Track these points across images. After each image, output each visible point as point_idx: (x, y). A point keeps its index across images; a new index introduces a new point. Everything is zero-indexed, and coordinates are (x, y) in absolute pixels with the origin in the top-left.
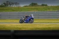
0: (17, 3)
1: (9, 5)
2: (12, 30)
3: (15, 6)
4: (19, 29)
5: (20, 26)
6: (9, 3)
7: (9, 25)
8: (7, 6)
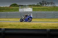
0: (52, 2)
1: (45, 5)
2: (48, 29)
3: (51, 6)
4: (54, 29)
5: (55, 25)
6: (44, 2)
7: (45, 24)
8: (43, 5)
